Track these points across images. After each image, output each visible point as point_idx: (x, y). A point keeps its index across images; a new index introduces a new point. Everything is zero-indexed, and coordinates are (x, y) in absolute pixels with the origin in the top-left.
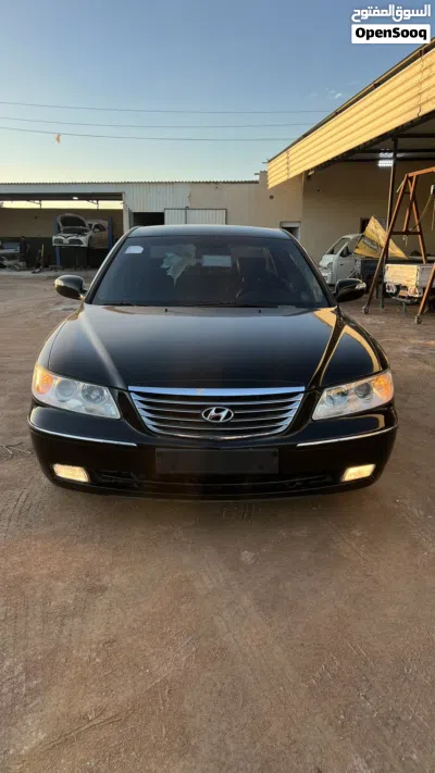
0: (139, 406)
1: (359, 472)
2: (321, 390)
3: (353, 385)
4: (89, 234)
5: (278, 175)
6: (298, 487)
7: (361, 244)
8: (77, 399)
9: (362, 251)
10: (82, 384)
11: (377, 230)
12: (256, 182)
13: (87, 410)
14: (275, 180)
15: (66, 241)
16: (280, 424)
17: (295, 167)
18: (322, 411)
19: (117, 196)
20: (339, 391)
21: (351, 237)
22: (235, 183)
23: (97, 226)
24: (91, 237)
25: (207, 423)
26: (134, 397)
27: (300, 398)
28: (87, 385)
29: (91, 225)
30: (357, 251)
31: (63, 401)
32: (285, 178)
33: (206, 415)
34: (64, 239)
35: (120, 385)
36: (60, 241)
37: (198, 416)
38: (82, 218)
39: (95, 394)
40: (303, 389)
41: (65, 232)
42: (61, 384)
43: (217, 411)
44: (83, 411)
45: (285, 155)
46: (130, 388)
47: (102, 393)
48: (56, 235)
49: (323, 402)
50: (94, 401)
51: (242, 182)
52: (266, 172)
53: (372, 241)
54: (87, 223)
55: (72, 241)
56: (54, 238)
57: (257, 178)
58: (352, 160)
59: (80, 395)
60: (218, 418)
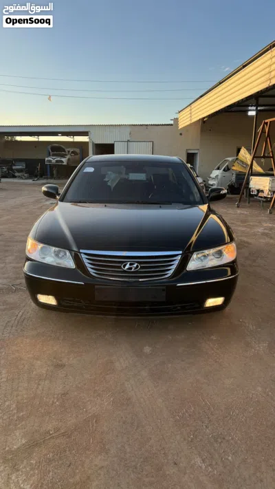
0: (86, 261)
1: (215, 302)
2: (192, 253)
3: (212, 251)
4: (68, 157)
5: (185, 120)
6: (178, 310)
7: (236, 164)
8: (50, 257)
9: (237, 168)
10: (54, 248)
11: (245, 155)
12: (172, 125)
13: (57, 263)
14: (182, 124)
15: (54, 161)
16: (167, 272)
17: (195, 116)
18: (192, 265)
19: (85, 134)
20: (204, 254)
21: (230, 159)
22: (158, 125)
23: (72, 152)
24: (69, 159)
25: (125, 272)
26: (83, 256)
27: (179, 257)
28: (57, 249)
29: (69, 151)
30: (233, 168)
31: (44, 258)
32: (188, 123)
33: (124, 266)
34: (53, 160)
35: (75, 249)
36: (50, 161)
37: (120, 267)
38: (63, 147)
39: (62, 254)
40: (181, 252)
41: (53, 155)
42: (42, 248)
43: (130, 264)
44: (55, 264)
45: (189, 108)
46: (81, 251)
47: (66, 254)
48: (47, 157)
49: (193, 260)
50: (61, 258)
51: (163, 125)
52: (177, 119)
53: (243, 162)
54: (67, 150)
55: (57, 161)
56: (46, 159)
57: (172, 122)
58: (232, 111)
59: (53, 255)
60: (131, 268)
